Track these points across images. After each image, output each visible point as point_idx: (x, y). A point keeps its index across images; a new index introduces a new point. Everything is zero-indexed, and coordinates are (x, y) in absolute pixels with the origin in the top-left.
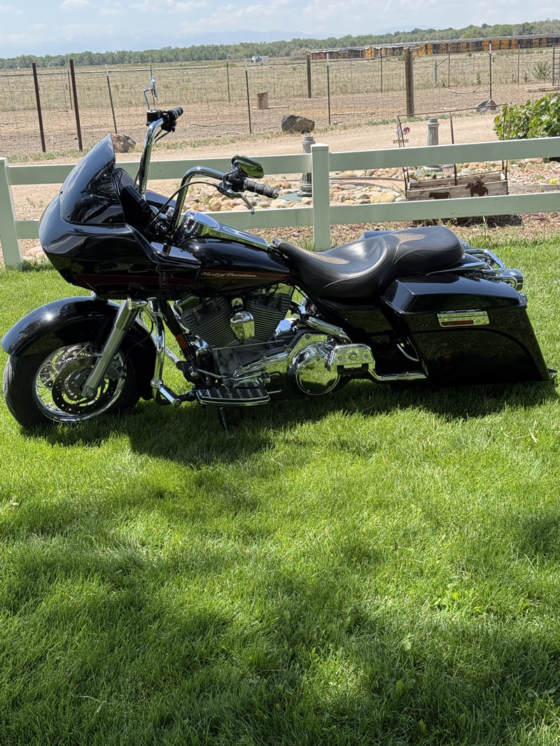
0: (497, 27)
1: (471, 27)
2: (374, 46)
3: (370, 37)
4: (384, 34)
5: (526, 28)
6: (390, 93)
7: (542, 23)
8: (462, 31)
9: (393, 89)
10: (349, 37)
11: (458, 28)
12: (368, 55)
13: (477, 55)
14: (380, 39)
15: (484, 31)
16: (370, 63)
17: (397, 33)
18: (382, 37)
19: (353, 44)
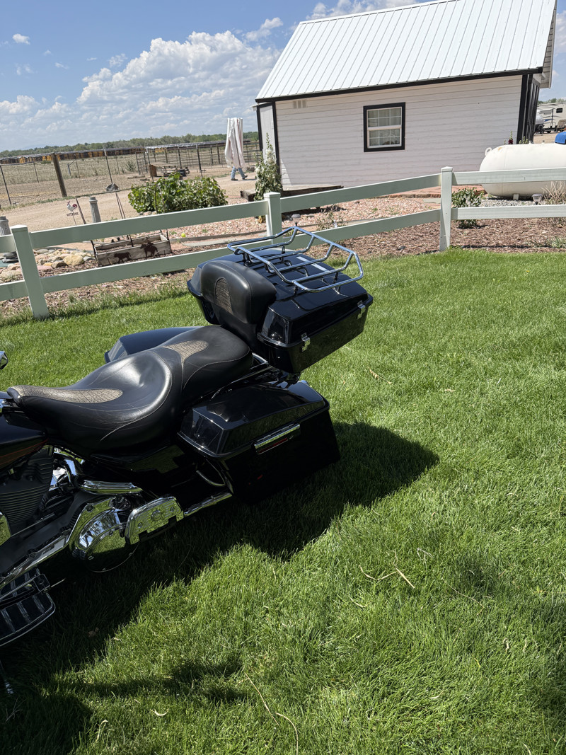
0: (93, 144)
1: (79, 144)
2: (24, 156)
3: (20, 151)
4: (28, 149)
5: (109, 145)
6: (45, 183)
7: (117, 142)
8: (74, 147)
9: (45, 180)
10: (7, 151)
11: (71, 145)
12: (21, 161)
13: (87, 160)
14: (26, 152)
15: (86, 147)
16: (24, 166)
17: (36, 149)
18: (27, 151)
19: (10, 155)
